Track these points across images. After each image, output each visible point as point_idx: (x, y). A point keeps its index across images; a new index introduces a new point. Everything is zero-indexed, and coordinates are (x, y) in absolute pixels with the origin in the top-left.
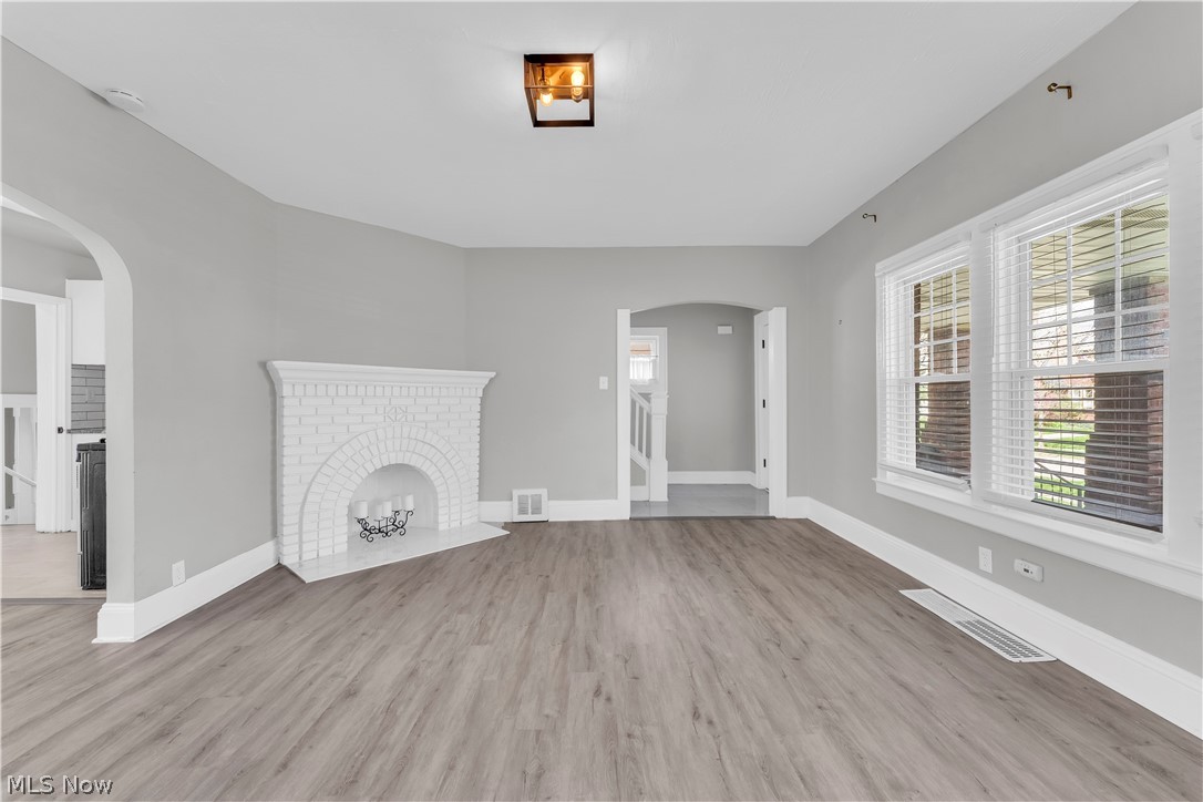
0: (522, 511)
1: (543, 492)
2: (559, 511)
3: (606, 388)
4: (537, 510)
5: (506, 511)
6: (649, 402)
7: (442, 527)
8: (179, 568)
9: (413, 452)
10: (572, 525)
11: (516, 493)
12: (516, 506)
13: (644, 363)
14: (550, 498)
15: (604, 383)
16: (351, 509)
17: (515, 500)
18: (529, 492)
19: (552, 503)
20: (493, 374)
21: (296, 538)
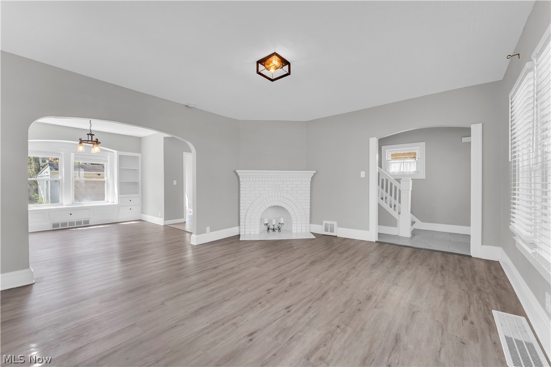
0: (326, 230)
1: (335, 223)
2: (342, 232)
3: (364, 176)
4: (332, 231)
5: (320, 230)
6: (400, 183)
7: (294, 231)
8: (208, 229)
9: (282, 202)
10: (345, 239)
11: (324, 222)
12: (324, 228)
13: (410, 162)
14: (338, 226)
15: (363, 174)
16: (262, 220)
17: (324, 224)
18: (329, 222)
19: (339, 228)
20: (315, 172)
21: (244, 227)
